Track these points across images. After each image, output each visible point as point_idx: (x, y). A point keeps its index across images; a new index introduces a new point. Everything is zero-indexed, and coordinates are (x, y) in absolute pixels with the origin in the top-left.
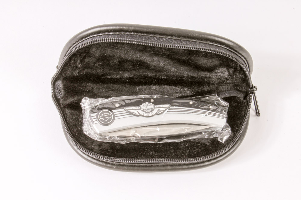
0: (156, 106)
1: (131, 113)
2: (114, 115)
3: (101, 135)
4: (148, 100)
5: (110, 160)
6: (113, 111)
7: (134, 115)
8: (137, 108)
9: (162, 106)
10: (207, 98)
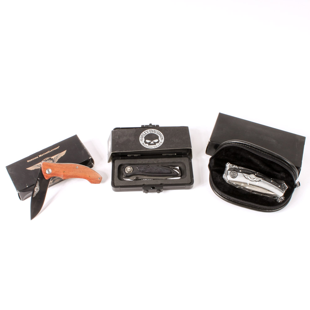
0: (256, 177)
1: (245, 177)
2: (237, 175)
3: (229, 181)
4: (254, 173)
5: (223, 194)
6: (238, 173)
7: (246, 178)
8: (248, 175)
9: (259, 178)
10: (280, 181)
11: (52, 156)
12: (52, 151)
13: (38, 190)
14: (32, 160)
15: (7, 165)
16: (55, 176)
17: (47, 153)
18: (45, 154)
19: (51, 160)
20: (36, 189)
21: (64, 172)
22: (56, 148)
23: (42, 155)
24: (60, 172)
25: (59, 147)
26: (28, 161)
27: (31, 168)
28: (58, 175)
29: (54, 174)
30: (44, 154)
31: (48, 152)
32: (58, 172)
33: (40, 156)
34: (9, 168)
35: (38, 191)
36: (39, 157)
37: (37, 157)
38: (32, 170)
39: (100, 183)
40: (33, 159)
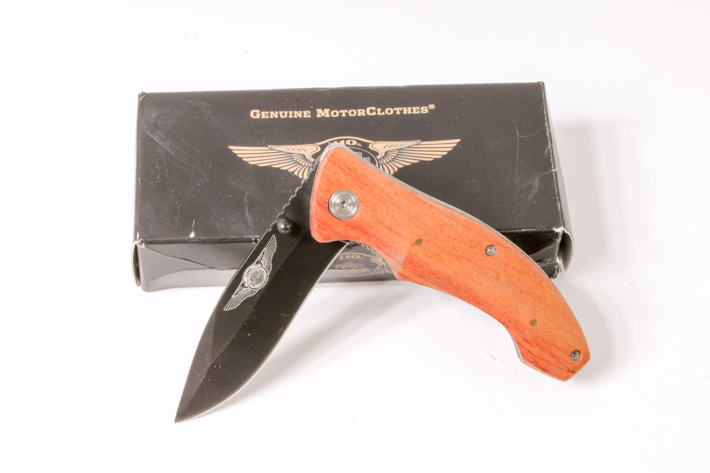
11: (377, 138)
12: (389, 111)
13: (260, 280)
14: (274, 115)
15: (150, 90)
16: (362, 241)
17: (361, 113)
18: (353, 113)
19: (365, 155)
20: (254, 275)
21: (419, 242)
22: (415, 110)
23: (335, 114)
24: (400, 235)
25: (432, 107)
26: (255, 114)
27: (253, 155)
28: (381, 244)
29: (365, 233)
30: (344, 112)
31: (370, 111)
32: (390, 228)
33: (322, 113)
34: (149, 103)
35: (260, 286)
36: (314, 113)
37: (307, 114)
38: (252, 161)
39: (565, 378)
40: (283, 114)
